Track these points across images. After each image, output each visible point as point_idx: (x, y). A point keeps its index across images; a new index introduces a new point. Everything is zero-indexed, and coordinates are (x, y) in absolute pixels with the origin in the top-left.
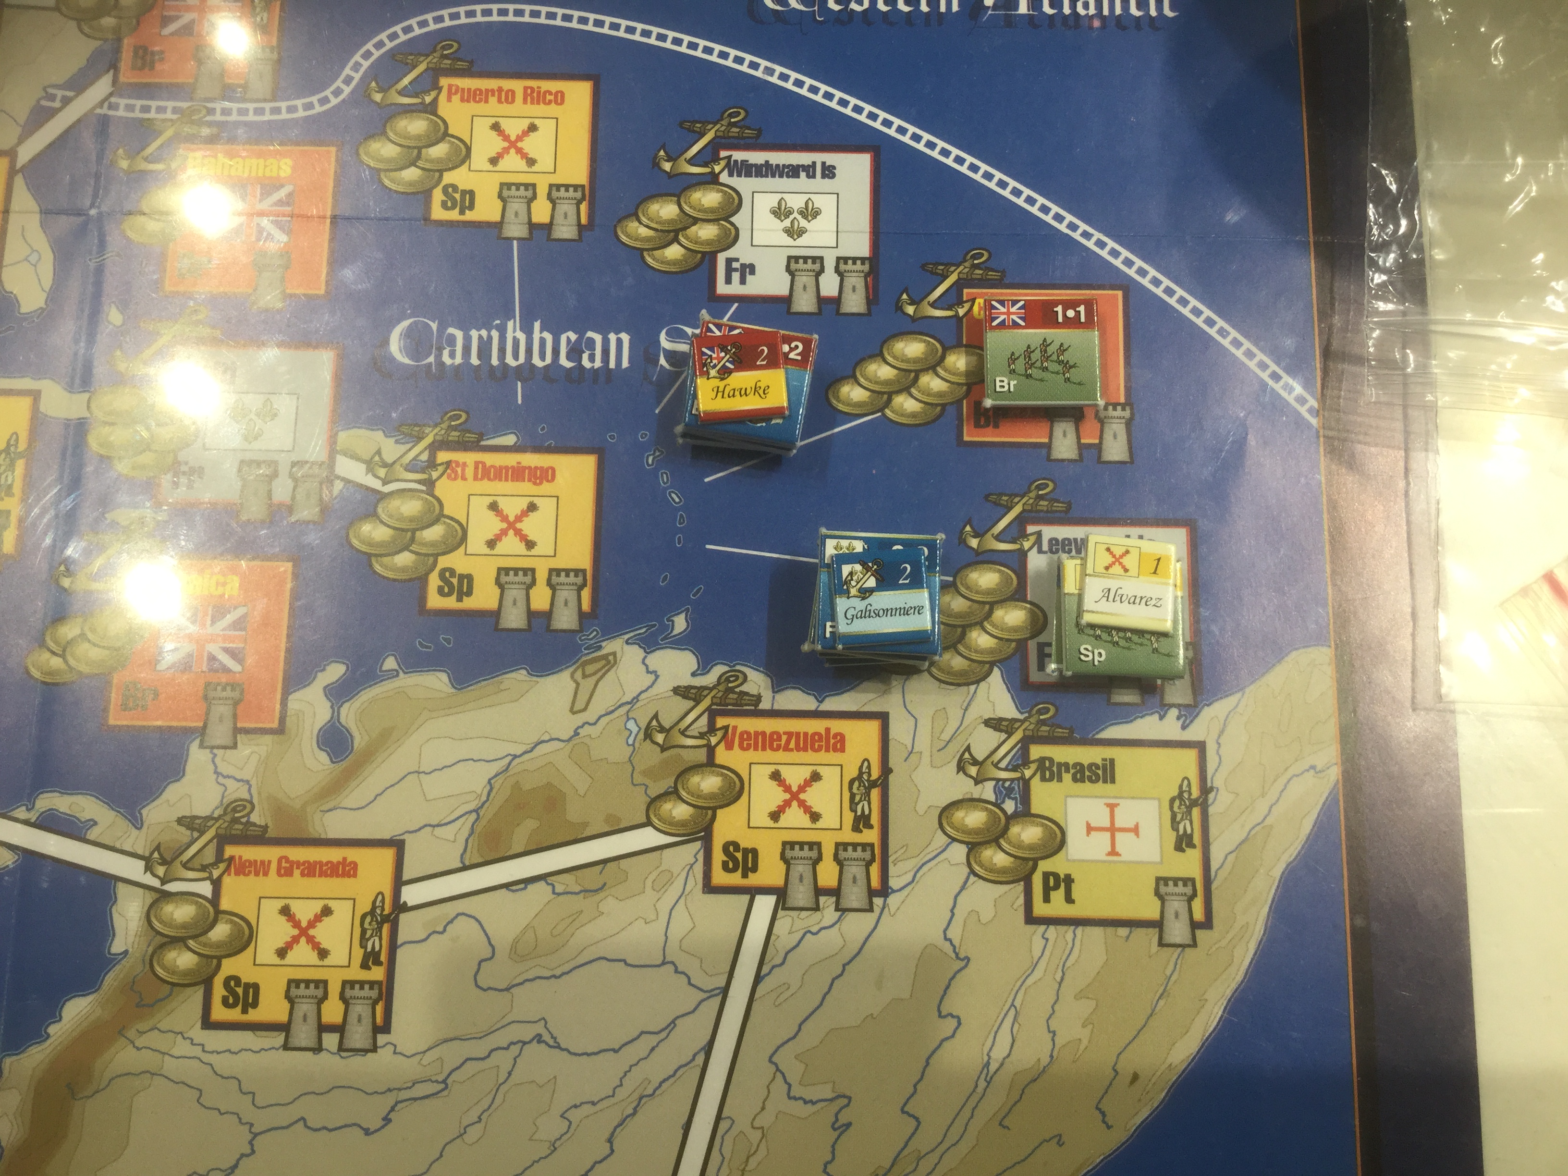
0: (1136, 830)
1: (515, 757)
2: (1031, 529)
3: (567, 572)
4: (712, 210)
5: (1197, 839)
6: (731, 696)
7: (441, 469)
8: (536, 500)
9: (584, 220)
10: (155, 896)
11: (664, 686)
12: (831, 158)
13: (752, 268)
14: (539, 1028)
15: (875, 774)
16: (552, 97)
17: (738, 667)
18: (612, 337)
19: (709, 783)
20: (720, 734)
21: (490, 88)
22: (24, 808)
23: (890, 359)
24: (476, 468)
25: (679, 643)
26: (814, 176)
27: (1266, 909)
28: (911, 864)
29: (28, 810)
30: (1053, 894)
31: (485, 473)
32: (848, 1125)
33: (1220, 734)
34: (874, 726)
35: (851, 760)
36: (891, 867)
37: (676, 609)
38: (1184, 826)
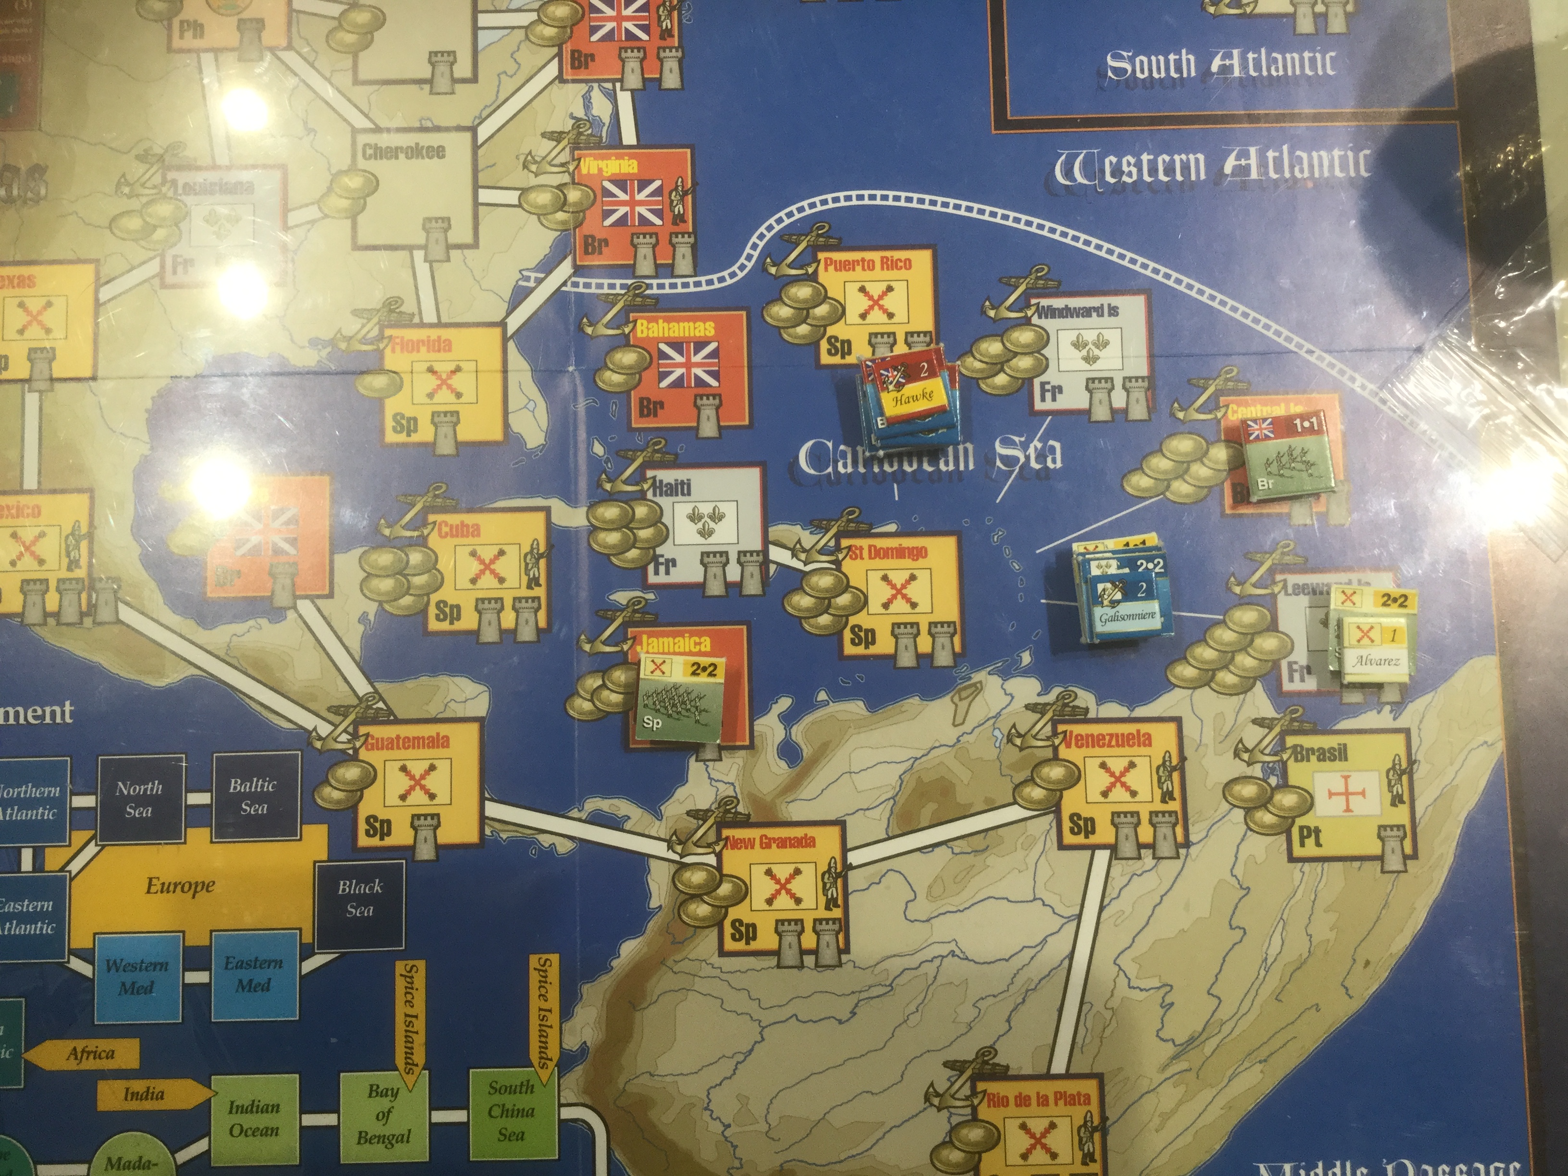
0: (1363, 793)
1: (916, 759)
2: (1279, 577)
3: (942, 624)
4: (1027, 346)
5: (1406, 798)
6: (1067, 709)
7: (845, 552)
8: (915, 572)
10: (677, 866)
11: (1018, 704)
12: (1115, 301)
13: (1060, 389)
14: (952, 946)
15: (1175, 762)
16: (902, 264)
17: (1071, 688)
18: (961, 448)
19: (1056, 772)
20: (1061, 737)
21: (856, 259)
22: (576, 810)
23: (1168, 454)
24: (870, 551)
25: (1026, 672)
26: (1102, 316)
27: (1455, 843)
28: (1206, 824)
29: (580, 811)
30: (1306, 841)
31: (877, 553)
32: (1172, 1004)
33: (1421, 722)
34: (1172, 727)
35: (1157, 752)
36: (1190, 827)
37: (1022, 647)
38: (1397, 789)
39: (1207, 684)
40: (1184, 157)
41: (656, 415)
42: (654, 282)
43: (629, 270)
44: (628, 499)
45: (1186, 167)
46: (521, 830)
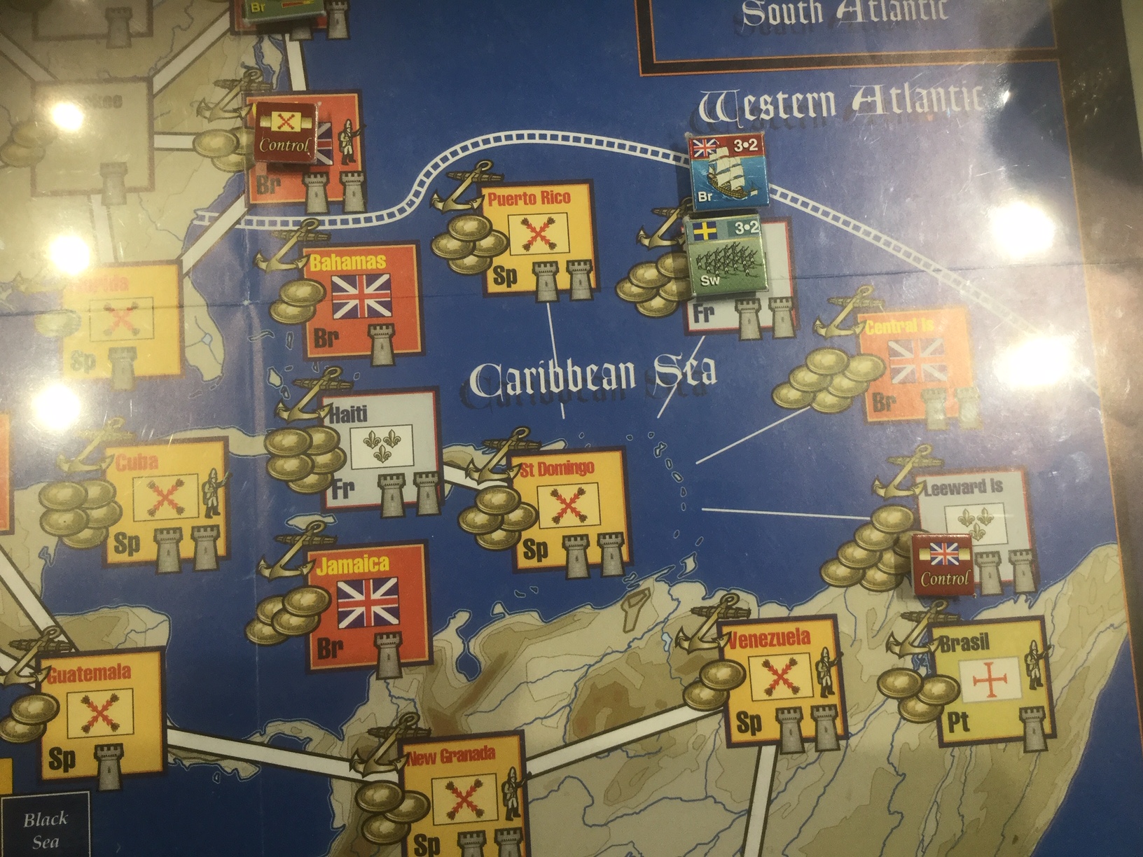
0: (1005, 679)
1: (590, 666)
2: (919, 480)
3: (610, 535)
4: (680, 271)
5: (1043, 681)
6: (731, 611)
7: (516, 470)
8: (583, 487)
9: (593, 285)
10: (360, 785)
11: (685, 608)
13: (712, 310)
14: (630, 848)
15: (832, 657)
16: (562, 198)
17: (733, 591)
18: (622, 366)
19: (723, 673)
20: (726, 638)
21: (518, 194)
22: (258, 734)
23: (813, 368)
24: (540, 467)
25: (691, 578)
27: (1090, 721)
28: (863, 716)
29: (261, 735)
30: (955, 726)
31: (547, 470)
33: (1053, 609)
34: (828, 624)
35: (816, 651)
36: (849, 719)
37: (687, 554)
38: (1035, 673)
39: (859, 582)
40: (815, 95)
41: (331, 345)
42: (326, 218)
43: (302, 208)
44: (306, 426)
45: (818, 105)
46: (203, 756)
